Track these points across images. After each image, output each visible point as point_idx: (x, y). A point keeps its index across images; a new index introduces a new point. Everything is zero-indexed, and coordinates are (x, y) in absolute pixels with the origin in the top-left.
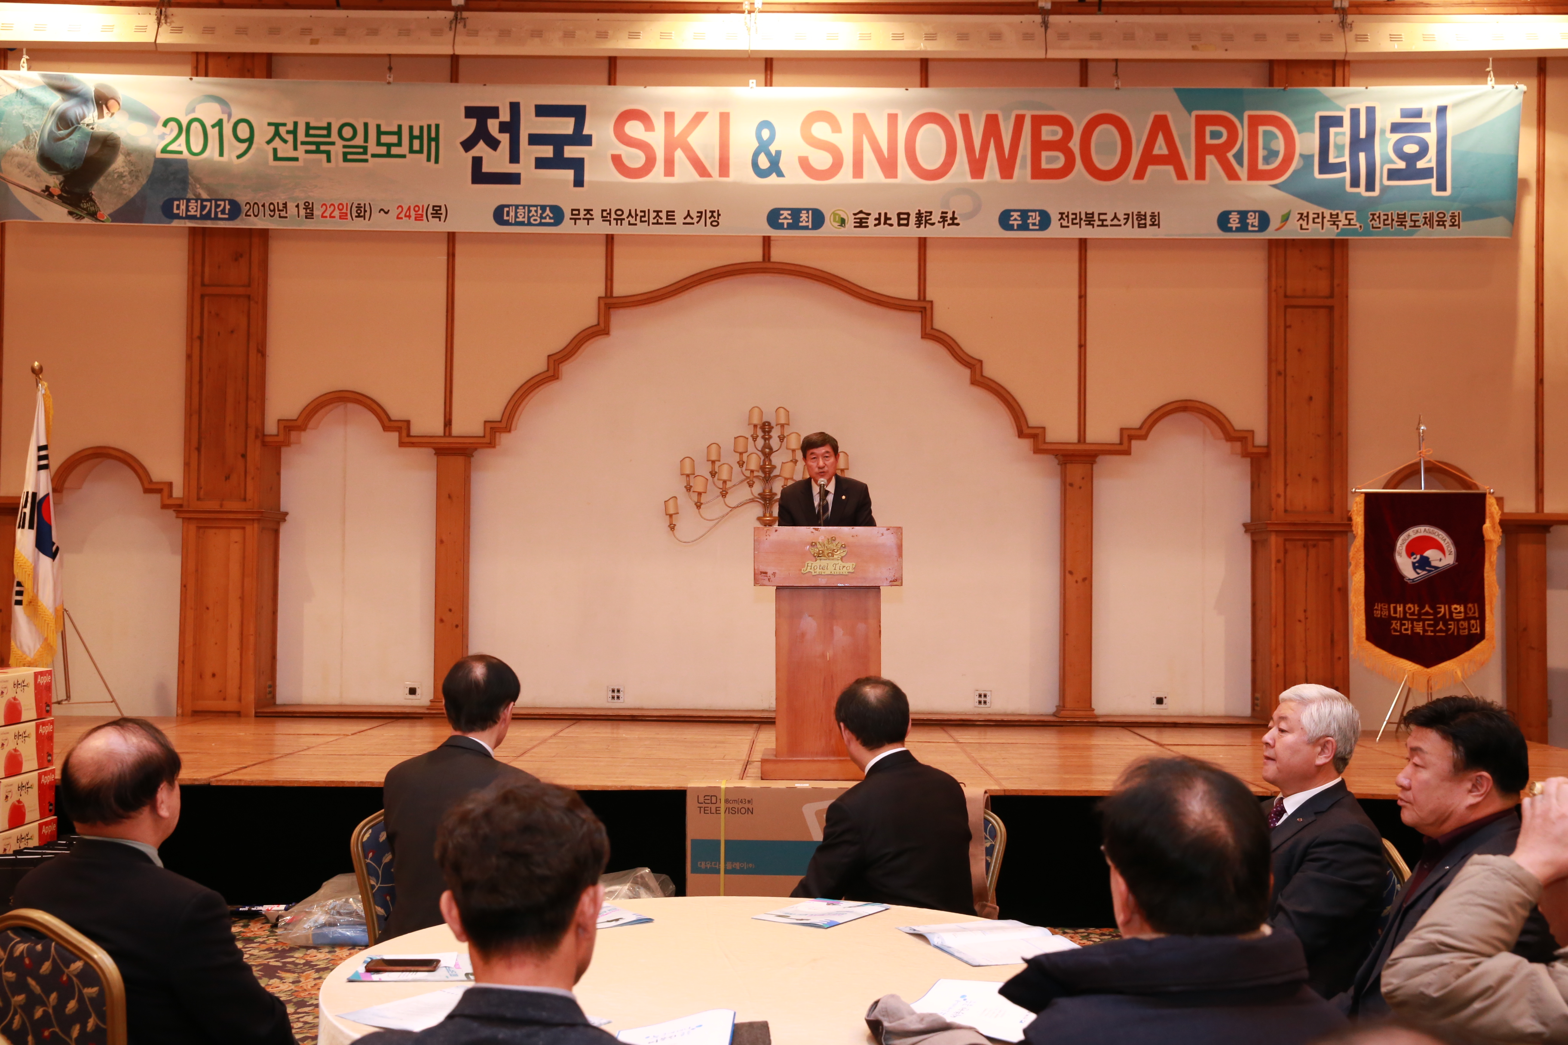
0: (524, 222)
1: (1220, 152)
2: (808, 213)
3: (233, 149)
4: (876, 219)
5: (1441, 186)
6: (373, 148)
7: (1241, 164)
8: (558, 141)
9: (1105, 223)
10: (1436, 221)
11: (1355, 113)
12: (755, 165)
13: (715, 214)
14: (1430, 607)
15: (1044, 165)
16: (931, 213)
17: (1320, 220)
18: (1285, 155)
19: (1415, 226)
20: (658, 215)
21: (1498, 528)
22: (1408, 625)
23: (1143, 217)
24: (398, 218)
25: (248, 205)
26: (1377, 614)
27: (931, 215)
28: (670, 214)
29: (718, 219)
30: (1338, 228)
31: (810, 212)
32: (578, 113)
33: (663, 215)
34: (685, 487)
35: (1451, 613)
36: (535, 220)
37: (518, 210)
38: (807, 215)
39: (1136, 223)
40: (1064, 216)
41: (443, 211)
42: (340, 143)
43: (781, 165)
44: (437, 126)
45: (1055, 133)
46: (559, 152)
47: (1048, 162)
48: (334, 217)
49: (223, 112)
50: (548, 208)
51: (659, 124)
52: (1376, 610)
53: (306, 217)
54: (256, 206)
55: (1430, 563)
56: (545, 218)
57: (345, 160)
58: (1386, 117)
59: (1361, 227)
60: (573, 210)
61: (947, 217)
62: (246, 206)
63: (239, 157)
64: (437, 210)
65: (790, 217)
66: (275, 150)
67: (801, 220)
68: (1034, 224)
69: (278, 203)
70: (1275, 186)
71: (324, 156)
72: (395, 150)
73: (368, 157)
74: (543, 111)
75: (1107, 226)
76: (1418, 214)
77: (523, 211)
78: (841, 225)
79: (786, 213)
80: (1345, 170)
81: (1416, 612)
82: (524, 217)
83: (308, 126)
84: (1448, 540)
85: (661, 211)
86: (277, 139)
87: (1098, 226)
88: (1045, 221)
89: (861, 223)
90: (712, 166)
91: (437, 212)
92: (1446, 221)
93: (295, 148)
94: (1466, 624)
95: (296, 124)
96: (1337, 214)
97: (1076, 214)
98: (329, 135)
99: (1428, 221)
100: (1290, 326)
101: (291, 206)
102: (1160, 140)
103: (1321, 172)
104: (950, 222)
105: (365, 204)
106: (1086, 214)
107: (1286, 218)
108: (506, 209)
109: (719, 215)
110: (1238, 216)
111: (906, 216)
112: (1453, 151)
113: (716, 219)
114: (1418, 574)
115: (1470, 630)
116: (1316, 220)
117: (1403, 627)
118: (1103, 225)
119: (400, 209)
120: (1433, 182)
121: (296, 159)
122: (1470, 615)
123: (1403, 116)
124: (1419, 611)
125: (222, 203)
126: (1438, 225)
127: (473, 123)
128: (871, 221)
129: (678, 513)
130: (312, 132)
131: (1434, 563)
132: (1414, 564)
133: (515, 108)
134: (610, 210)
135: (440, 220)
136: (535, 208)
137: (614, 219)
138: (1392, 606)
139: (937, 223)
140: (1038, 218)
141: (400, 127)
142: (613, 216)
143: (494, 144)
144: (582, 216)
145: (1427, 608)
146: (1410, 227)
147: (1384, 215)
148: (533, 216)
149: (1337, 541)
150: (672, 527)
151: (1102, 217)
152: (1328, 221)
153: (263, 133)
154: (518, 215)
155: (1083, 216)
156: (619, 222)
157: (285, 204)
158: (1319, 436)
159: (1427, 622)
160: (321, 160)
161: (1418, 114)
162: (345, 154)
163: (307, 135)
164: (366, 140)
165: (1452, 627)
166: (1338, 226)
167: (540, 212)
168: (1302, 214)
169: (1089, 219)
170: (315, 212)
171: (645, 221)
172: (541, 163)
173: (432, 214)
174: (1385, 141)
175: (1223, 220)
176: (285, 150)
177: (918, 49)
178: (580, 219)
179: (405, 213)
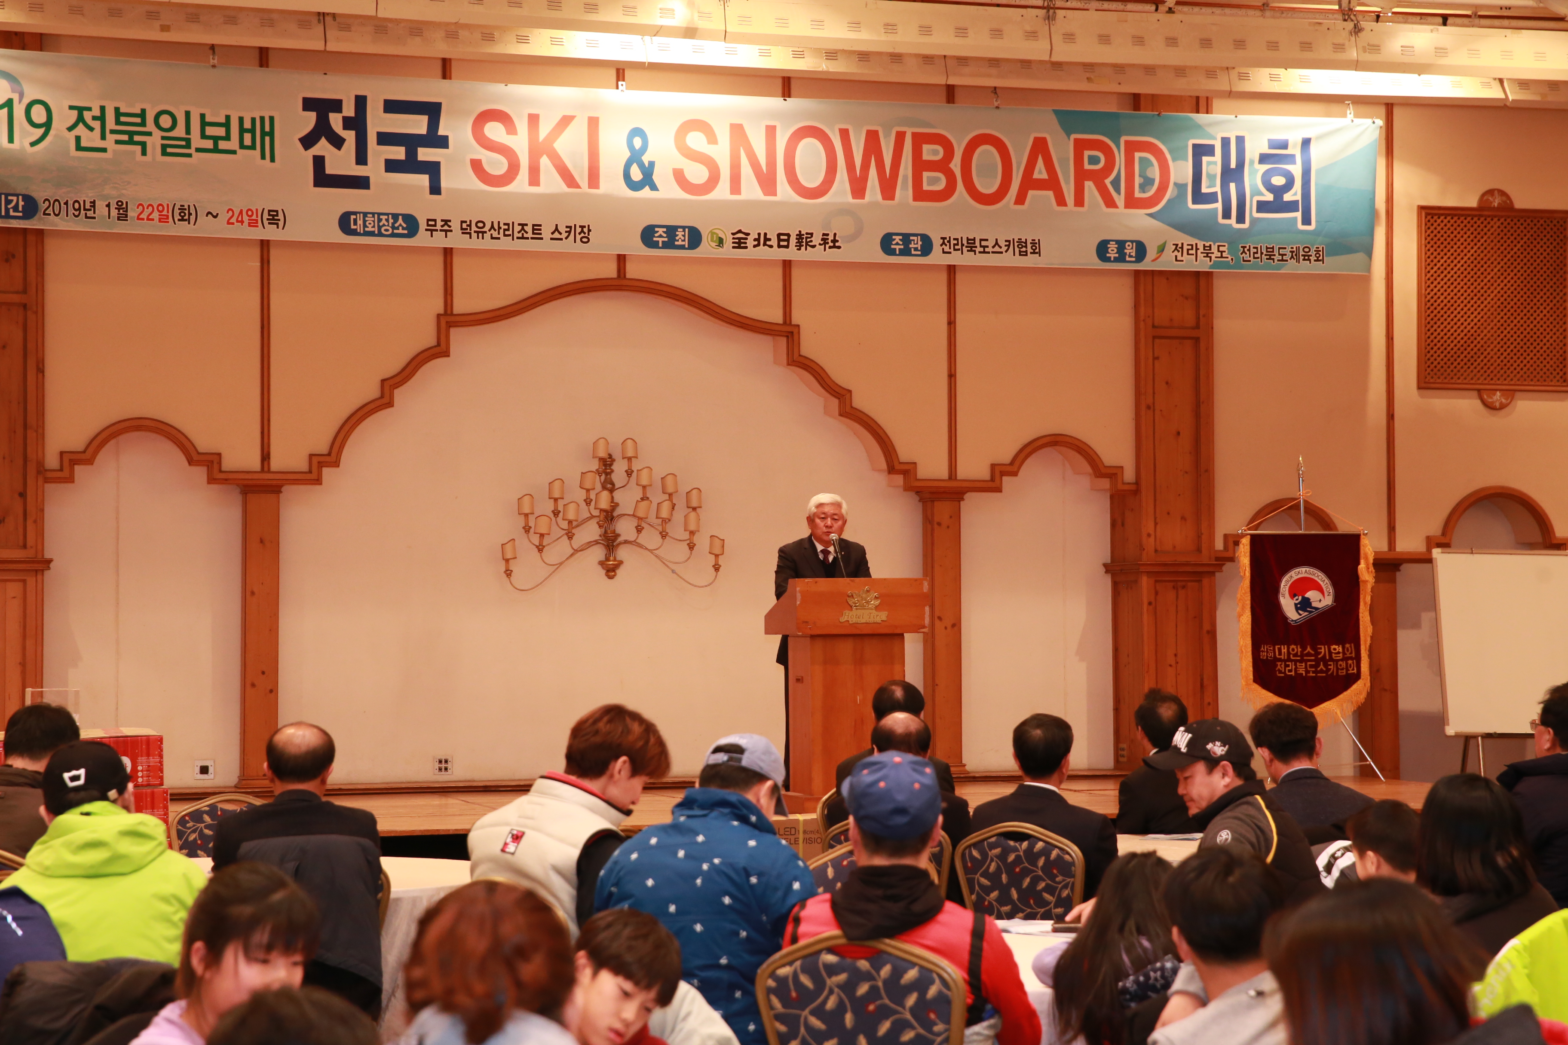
0: (374, 231)
1: (1098, 178)
2: (684, 231)
3: (25, 135)
4: (755, 240)
5: (1306, 221)
6: (197, 141)
7: (1118, 191)
8: (411, 142)
9: (987, 250)
10: (1302, 255)
11: (1226, 142)
12: (627, 176)
13: (586, 230)
14: (1311, 648)
15: (926, 187)
16: (812, 234)
17: (1193, 252)
18: (1160, 182)
19: (1282, 260)
20: (523, 229)
21: (1372, 568)
22: (1292, 666)
23: (1024, 245)
24: (229, 223)
25: (47, 202)
26: (1263, 655)
27: (812, 236)
28: (536, 228)
29: (589, 235)
30: (1210, 261)
31: (687, 230)
32: (432, 111)
33: (529, 229)
34: (524, 528)
35: (1330, 653)
36: (387, 230)
37: (367, 219)
38: (683, 233)
39: (1017, 250)
40: (946, 241)
41: (281, 216)
42: (157, 134)
43: (655, 177)
44: (272, 119)
45: (936, 152)
46: (411, 154)
47: (928, 184)
48: (153, 220)
49: (13, 91)
50: (400, 217)
51: (522, 126)
52: (1263, 651)
53: (119, 219)
54: (57, 203)
55: (1310, 603)
56: (397, 228)
57: (164, 153)
58: (1255, 147)
59: (1232, 259)
60: (428, 220)
61: (828, 239)
62: (44, 203)
63: (33, 144)
64: (273, 216)
65: (665, 235)
66: (78, 139)
67: (677, 238)
68: (916, 249)
69: (84, 201)
70: (1150, 215)
71: (138, 148)
72: (222, 145)
73: (192, 151)
74: (392, 107)
75: (989, 253)
76: (1285, 248)
77: (373, 219)
78: (719, 246)
79: (661, 231)
80: (1217, 201)
81: (1299, 654)
82: (374, 227)
83: (118, 113)
84: (1327, 581)
85: (526, 225)
86: (81, 125)
87: (980, 252)
88: (927, 247)
89: (740, 244)
90: (581, 174)
91: (274, 217)
92: (1311, 256)
93: (103, 137)
94: (1344, 664)
95: (103, 109)
96: (1210, 246)
97: (957, 239)
98: (143, 124)
99: (1295, 255)
100: (1157, 358)
101: (101, 205)
102: (1040, 163)
103: (1195, 202)
104: (832, 244)
105: (189, 206)
106: (968, 239)
107: (1161, 249)
108: (353, 217)
109: (589, 230)
110: (1116, 246)
111: (786, 237)
112: (1316, 184)
113: (586, 235)
114: (1300, 615)
115: (1347, 670)
116: (1190, 252)
117: (1287, 668)
118: (984, 252)
119: (230, 212)
120: (1298, 215)
121: (104, 150)
122: (1348, 655)
123: (1270, 148)
124: (1302, 652)
125: (15, 198)
126: (1304, 260)
127: (312, 116)
128: (750, 242)
129: (516, 558)
130: (123, 119)
131: (1314, 605)
132: (1296, 605)
133: (361, 102)
134: (471, 221)
135: (278, 227)
136: (386, 217)
137: (475, 232)
138: (1277, 647)
139: (818, 246)
140: (920, 243)
141: (228, 118)
142: (474, 228)
143: (337, 142)
144: (438, 227)
145: (1309, 649)
146: (1278, 260)
147: (1254, 248)
148: (384, 225)
149: (1206, 581)
150: (508, 573)
151: (983, 243)
152: (1202, 253)
153: (63, 118)
154: (367, 223)
155: (965, 242)
156: (480, 235)
157: (94, 202)
158: (1186, 473)
159: (1309, 663)
160: (134, 152)
161: (1284, 145)
162: (164, 147)
163: (118, 122)
164: (188, 131)
165: (1332, 667)
166: (1210, 257)
167: (391, 221)
168: (1177, 245)
169: (971, 245)
170: (129, 214)
171: (509, 235)
172: (392, 166)
173: (268, 219)
174: (1254, 172)
175: (1102, 249)
176: (91, 139)
177: (820, 69)
178: (437, 230)
179: (236, 218)
